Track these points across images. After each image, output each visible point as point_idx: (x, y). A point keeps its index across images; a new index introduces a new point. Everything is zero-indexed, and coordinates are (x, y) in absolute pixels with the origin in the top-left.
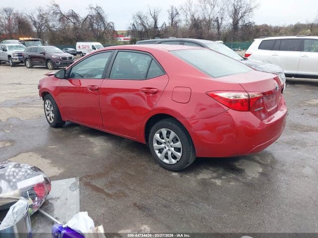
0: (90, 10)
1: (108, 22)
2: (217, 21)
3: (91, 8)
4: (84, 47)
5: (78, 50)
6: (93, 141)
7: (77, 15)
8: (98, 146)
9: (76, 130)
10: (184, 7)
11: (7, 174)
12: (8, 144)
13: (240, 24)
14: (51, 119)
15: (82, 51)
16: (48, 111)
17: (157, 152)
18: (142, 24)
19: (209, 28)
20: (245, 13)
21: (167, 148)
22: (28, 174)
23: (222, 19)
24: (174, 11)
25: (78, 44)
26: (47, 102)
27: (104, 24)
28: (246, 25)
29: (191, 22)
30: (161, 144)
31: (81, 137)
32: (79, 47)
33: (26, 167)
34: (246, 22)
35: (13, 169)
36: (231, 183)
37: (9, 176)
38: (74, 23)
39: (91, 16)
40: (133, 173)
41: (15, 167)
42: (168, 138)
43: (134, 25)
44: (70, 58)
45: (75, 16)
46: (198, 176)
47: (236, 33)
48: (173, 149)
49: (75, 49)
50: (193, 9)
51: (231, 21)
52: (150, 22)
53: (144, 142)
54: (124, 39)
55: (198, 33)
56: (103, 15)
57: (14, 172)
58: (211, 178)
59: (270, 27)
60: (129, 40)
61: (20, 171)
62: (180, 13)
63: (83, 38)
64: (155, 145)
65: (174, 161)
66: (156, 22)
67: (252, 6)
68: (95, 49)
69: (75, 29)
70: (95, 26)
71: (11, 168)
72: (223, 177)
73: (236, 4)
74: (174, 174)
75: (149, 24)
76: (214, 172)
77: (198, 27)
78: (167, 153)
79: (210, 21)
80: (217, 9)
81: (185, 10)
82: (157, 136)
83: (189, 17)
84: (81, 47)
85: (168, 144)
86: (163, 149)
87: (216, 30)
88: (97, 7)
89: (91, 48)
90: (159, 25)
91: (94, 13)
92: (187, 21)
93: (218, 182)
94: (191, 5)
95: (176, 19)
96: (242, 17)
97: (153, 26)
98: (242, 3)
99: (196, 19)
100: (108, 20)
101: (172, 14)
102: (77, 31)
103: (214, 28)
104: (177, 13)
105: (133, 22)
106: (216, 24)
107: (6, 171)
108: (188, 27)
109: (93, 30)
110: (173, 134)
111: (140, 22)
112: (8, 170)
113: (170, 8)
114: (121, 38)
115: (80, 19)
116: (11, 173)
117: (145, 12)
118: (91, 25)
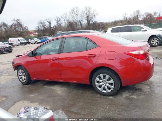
0: (14, 21)
1: (24, 26)
2: (80, 22)
3: (14, 20)
4: (13, 41)
5: (10, 42)
6: (54, 88)
7: (6, 24)
8: (59, 90)
9: (40, 84)
10: (62, 16)
11: (32, 115)
12: (4, 99)
13: (91, 23)
14: (23, 80)
15: (13, 43)
16: (20, 76)
17: (98, 87)
18: (43, 26)
19: (77, 26)
20: (92, 17)
21: (104, 84)
22: (44, 112)
23: (82, 21)
24: (58, 19)
25: (10, 39)
26: (20, 71)
27: (22, 28)
28: (93, 23)
29: (67, 23)
30: (100, 83)
31: (45, 88)
32: (10, 41)
33: (41, 108)
34: (93, 22)
35: (35, 111)
36: (141, 96)
37: (33, 115)
38: (5, 29)
39: (14, 24)
40: (89, 101)
41: (35, 109)
42: (104, 79)
43: (38, 27)
44: (10, 47)
45: (5, 25)
46: (123, 96)
47: (90, 27)
48: (108, 84)
49: (8, 42)
50: (67, 17)
51: (86, 21)
52: (47, 25)
53: (89, 84)
54: (34, 35)
55: (72, 28)
56: (21, 23)
57: (36, 112)
58: (130, 96)
59: (104, 23)
60: (37, 35)
61: (38, 111)
62: (61, 19)
63: (11, 36)
64: (97, 84)
65: (109, 91)
66: (50, 25)
67: (95, 14)
68: (20, 41)
69: (6, 31)
70: (17, 29)
71: (33, 111)
72: (135, 94)
73: (87, 13)
74: (111, 97)
75: (47, 26)
76: (129, 92)
77: (71, 25)
78: (104, 87)
79: (76, 22)
80: (79, 16)
81: (63, 18)
82: (97, 79)
83: (66, 21)
84: (12, 41)
85: (105, 82)
86: (102, 85)
87: (80, 27)
88: (17, 19)
89: (17, 41)
90: (52, 26)
91: (16, 22)
92: (65, 23)
93: (135, 97)
94: (66, 15)
95: (60, 22)
96: (91, 19)
97: (49, 27)
98: (90, 13)
99: (70, 21)
100: (24, 25)
101: (57, 20)
102: (7, 32)
103: (79, 25)
104: (60, 20)
105: (38, 26)
106: (80, 24)
107: (30, 113)
108: (66, 26)
109: (16, 31)
110: (107, 76)
111: (42, 25)
112: (32, 112)
113: (56, 17)
114: (32, 34)
115: (8, 26)
116: (35, 114)
117: (44, 20)
118: (15, 29)
